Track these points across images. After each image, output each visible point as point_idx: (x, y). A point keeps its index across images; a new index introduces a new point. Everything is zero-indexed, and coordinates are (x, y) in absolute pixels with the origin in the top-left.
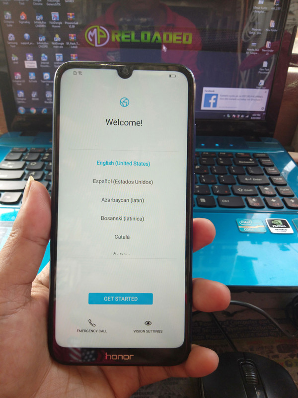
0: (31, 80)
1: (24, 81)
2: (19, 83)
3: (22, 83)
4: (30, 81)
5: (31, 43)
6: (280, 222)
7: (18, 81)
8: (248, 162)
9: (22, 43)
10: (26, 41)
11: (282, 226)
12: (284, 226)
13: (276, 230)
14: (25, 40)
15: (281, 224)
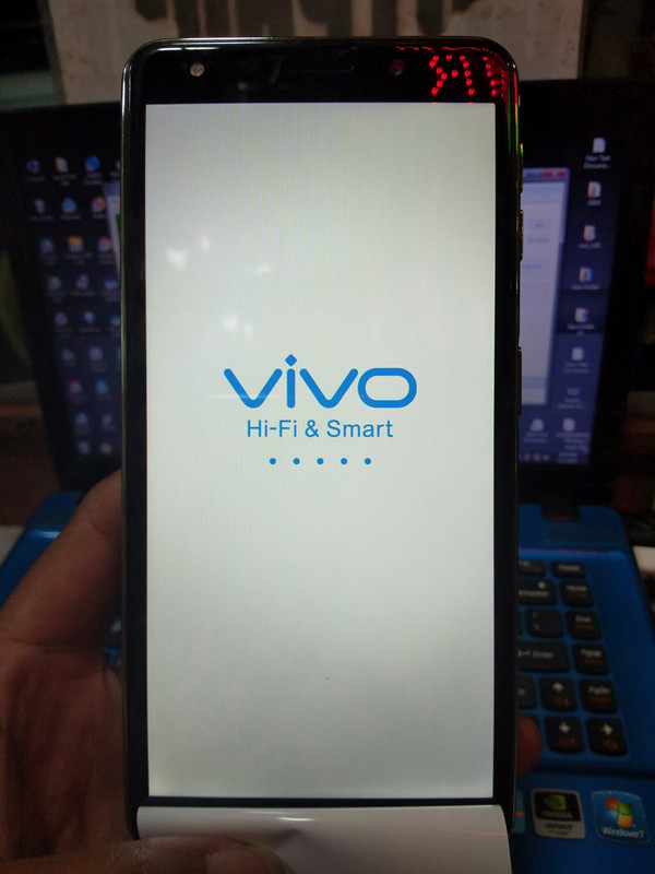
6: (562, 799)
8: (533, 594)
11: (563, 815)
12: (569, 815)
13: (548, 826)
15: (564, 807)
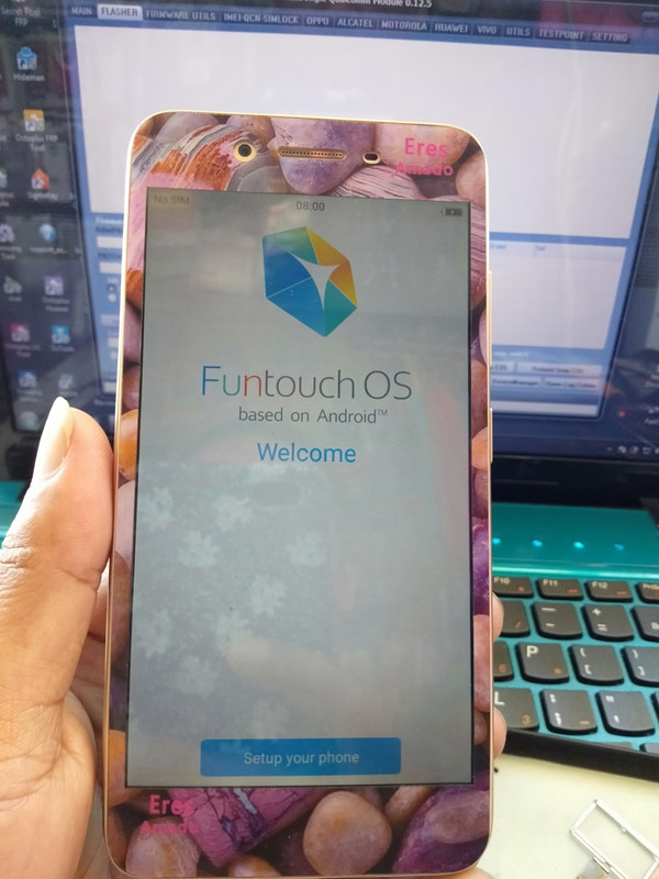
0: (57, 345)
1: (37, 347)
2: (24, 351)
3: (32, 352)
4: (54, 349)
5: (60, 251)
7: (21, 347)
9: (33, 250)
10: (44, 243)
14: (41, 242)
